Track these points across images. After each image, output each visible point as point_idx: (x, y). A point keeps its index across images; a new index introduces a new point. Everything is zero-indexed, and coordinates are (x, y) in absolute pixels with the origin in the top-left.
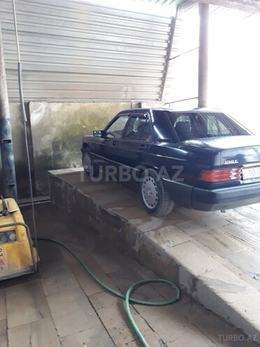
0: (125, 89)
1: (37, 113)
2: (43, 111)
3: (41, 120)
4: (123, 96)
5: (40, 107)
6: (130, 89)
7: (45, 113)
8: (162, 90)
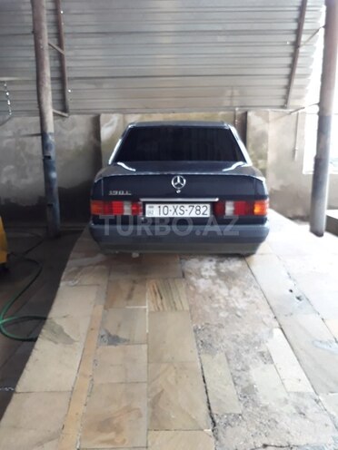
0: (229, 92)
1: (108, 126)
2: (115, 125)
3: (113, 135)
4: (227, 103)
5: (112, 120)
6: (236, 92)
7: (117, 127)
8: (288, 92)
